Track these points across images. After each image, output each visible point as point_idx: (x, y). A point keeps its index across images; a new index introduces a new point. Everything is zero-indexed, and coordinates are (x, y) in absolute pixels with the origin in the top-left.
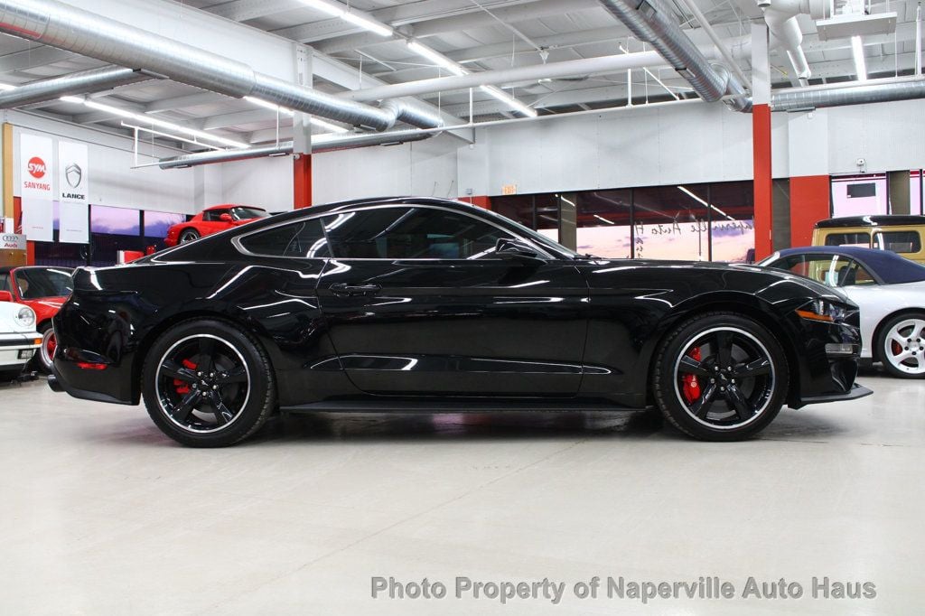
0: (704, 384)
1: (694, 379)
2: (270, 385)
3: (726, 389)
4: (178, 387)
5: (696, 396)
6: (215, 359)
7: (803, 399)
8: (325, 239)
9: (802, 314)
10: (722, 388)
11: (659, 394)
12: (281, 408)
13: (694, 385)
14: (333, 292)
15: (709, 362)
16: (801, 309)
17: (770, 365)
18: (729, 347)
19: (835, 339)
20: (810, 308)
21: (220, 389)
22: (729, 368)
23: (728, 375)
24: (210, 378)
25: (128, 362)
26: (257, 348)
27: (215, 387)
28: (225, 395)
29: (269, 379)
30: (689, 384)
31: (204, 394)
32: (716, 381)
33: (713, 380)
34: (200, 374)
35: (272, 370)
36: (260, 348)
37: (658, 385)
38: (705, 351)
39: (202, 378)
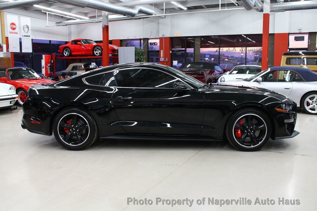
0: (243, 132)
1: (240, 131)
2: (96, 130)
3: (250, 134)
4: (65, 130)
5: (240, 136)
6: (78, 120)
7: (276, 138)
8: (113, 77)
9: (278, 109)
10: (249, 134)
11: (228, 135)
12: (100, 138)
13: (239, 132)
14: (117, 99)
15: (245, 125)
16: (278, 108)
17: (265, 127)
18: (252, 120)
19: (288, 118)
20: (280, 107)
21: (79, 131)
22: (252, 127)
23: (251, 130)
24: (76, 127)
25: (48, 119)
26: (92, 118)
27: (78, 130)
28: (81, 133)
29: (96, 128)
30: (238, 132)
31: (74, 133)
32: (247, 131)
33: (246, 131)
34: (72, 126)
35: (97, 125)
36: (93, 118)
37: (227, 133)
38: (243, 122)
39: (73, 127)
